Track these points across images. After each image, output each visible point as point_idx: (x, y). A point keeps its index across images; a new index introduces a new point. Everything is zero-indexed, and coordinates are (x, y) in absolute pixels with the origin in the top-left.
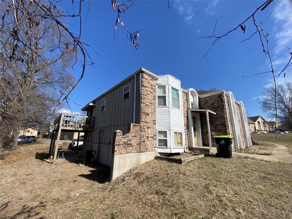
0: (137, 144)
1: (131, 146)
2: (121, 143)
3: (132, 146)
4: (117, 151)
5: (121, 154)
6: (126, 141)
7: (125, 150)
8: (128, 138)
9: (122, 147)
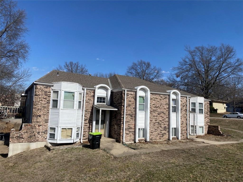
0: (28, 137)
1: (22, 139)
2: (14, 137)
3: (24, 138)
4: (11, 141)
5: (14, 143)
6: (18, 135)
7: (18, 141)
8: (20, 134)
9: (15, 139)
